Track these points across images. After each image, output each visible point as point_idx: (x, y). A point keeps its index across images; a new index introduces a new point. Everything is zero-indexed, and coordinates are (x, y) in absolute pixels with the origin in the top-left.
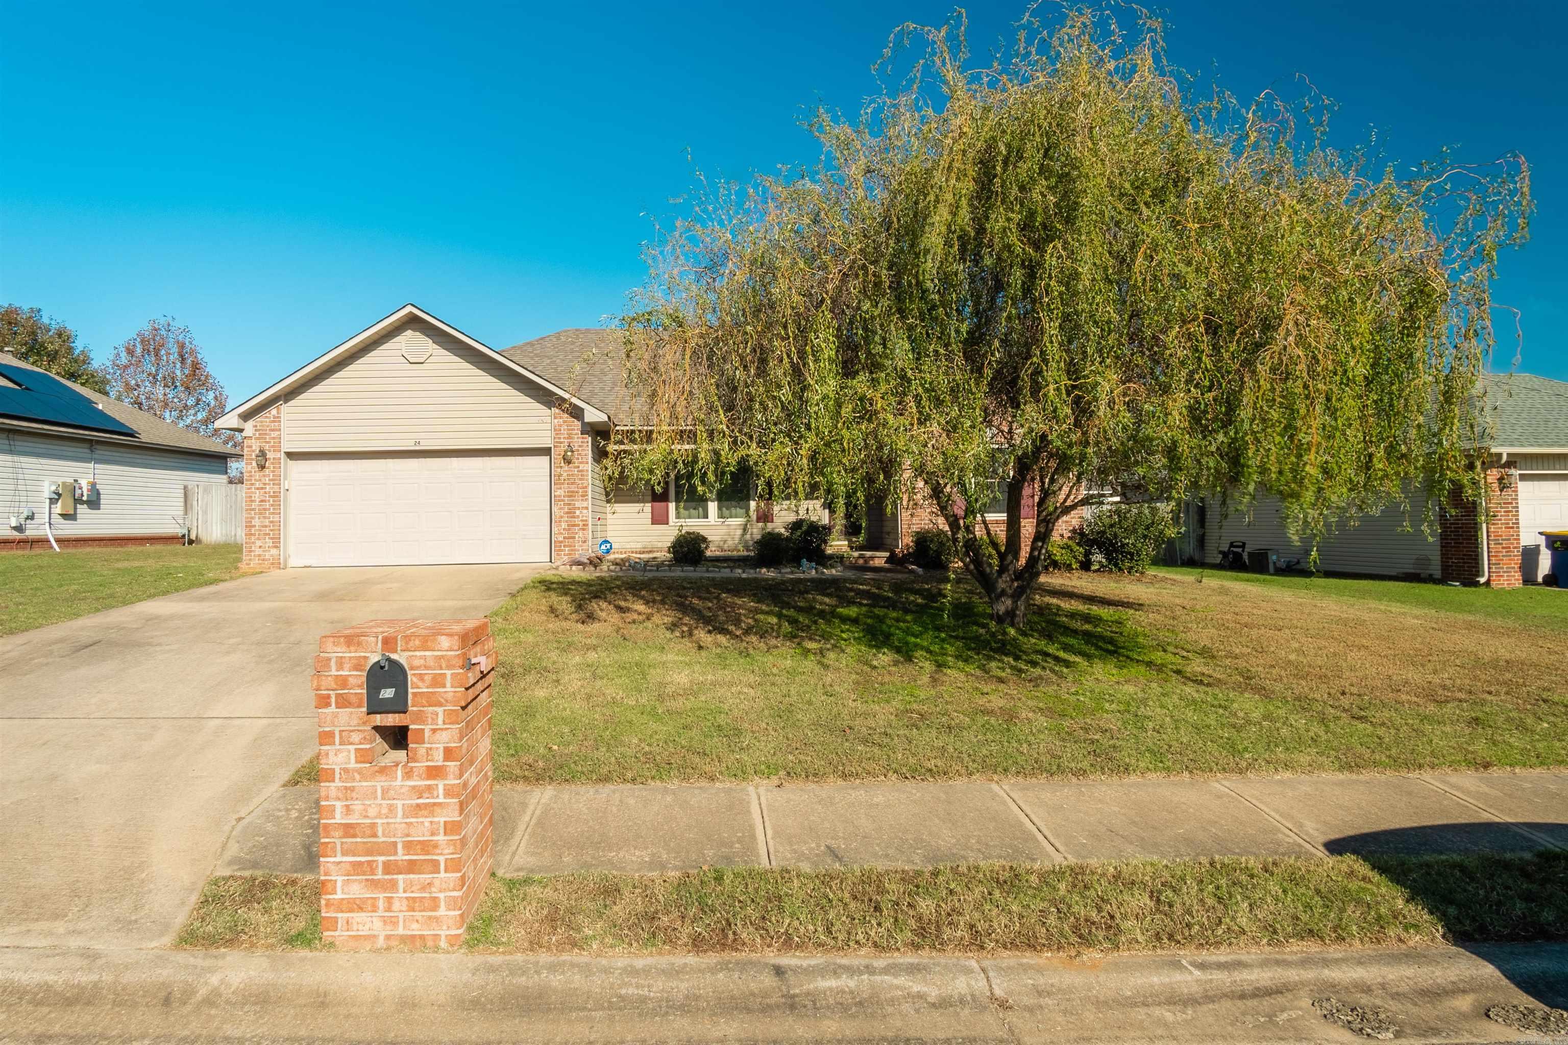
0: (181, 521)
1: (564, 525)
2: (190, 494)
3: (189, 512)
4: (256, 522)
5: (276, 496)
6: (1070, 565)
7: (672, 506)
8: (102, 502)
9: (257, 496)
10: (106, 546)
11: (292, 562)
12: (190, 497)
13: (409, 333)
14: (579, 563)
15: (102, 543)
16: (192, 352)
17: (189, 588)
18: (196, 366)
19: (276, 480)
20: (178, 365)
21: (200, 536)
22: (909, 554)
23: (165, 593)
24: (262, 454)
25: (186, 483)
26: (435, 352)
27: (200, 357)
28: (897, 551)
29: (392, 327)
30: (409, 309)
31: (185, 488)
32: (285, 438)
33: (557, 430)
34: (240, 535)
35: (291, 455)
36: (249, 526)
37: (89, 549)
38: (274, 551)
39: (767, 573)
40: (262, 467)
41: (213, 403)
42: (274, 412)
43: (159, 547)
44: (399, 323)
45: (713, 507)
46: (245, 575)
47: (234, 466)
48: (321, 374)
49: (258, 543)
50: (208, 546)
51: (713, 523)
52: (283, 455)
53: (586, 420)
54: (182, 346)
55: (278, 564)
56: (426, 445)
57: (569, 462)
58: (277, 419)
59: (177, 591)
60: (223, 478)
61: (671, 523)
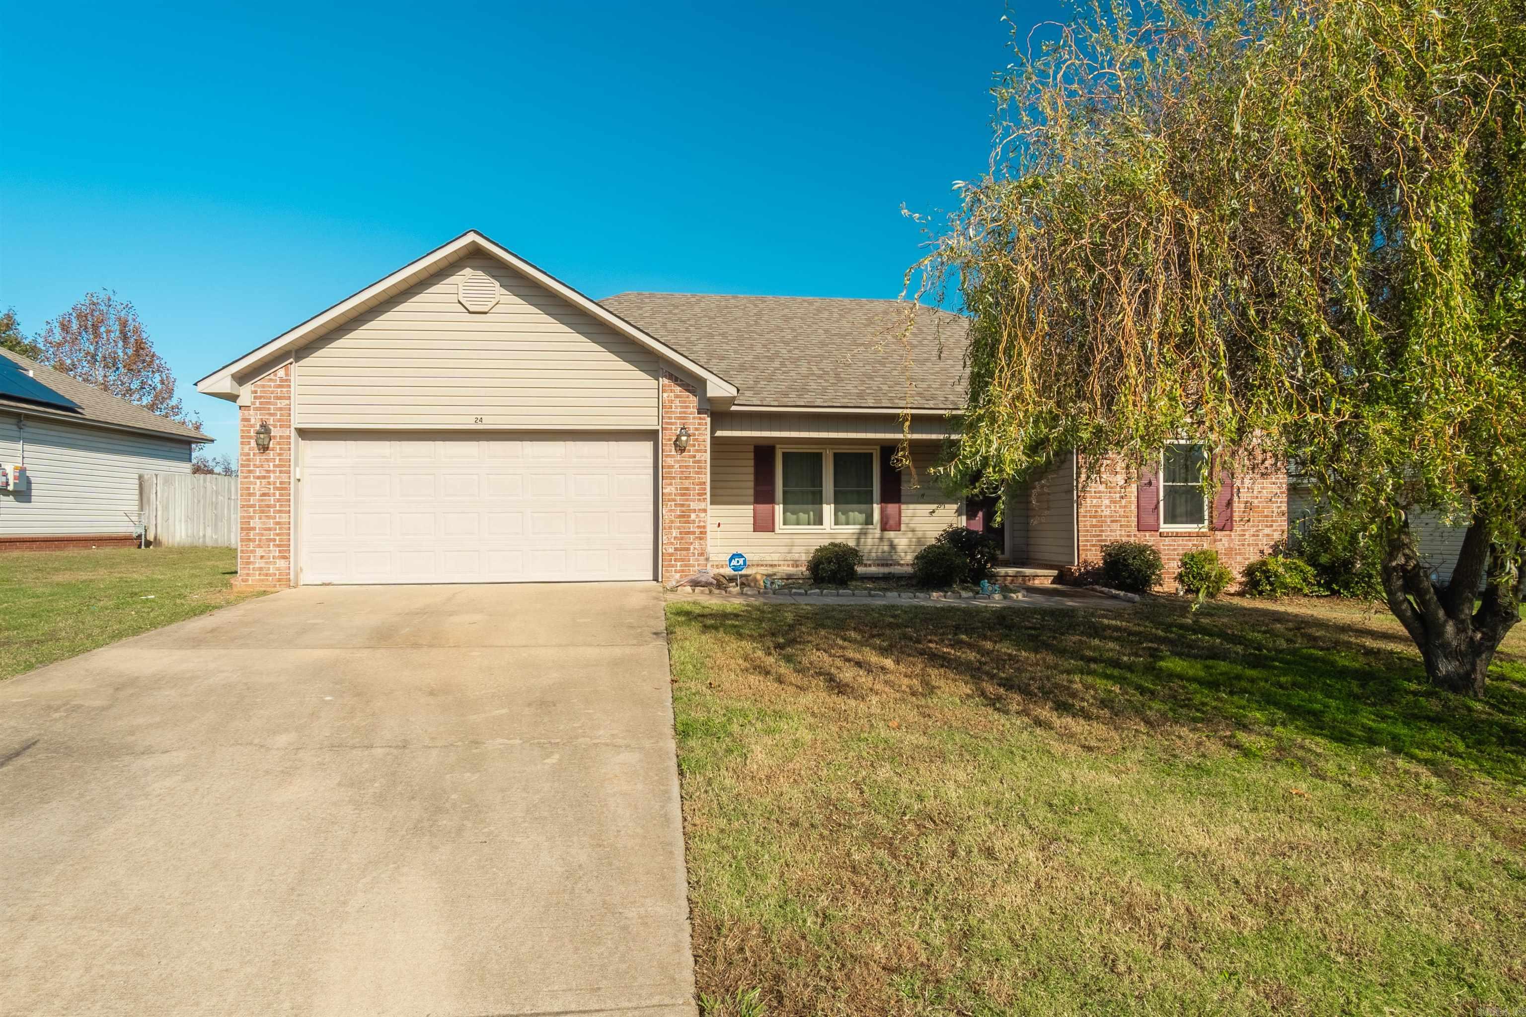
0: (135, 518)
1: (675, 533)
2: (146, 485)
3: (146, 507)
4: (256, 523)
5: (284, 488)
6: (1301, 590)
7: (779, 509)
8: (34, 492)
9: (257, 487)
10: (40, 549)
11: (305, 578)
12: (146, 490)
13: (468, 271)
14: (695, 584)
15: (34, 545)
16: (136, 331)
17: (170, 622)
18: (140, 346)
19: (285, 467)
20: (121, 344)
21: (160, 537)
22: (1088, 572)
23: (136, 631)
24: (265, 429)
25: (141, 472)
26: (503, 299)
27: (144, 336)
28: (1074, 568)
29: (446, 263)
30: (471, 237)
31: (141, 477)
32: (295, 410)
33: (663, 407)
34: (234, 539)
35: (305, 434)
36: (246, 528)
37: (16, 554)
38: (281, 563)
39: (937, 599)
40: (264, 448)
41: (159, 386)
42: (281, 373)
43: (108, 550)
44: (456, 257)
45: (828, 510)
46: (242, 598)
47: (199, 453)
48: (346, 323)
49: (260, 552)
50: (171, 550)
51: (828, 531)
52: (293, 434)
53: (709, 395)
54: (124, 324)
55: (286, 581)
56: (489, 423)
57: (683, 450)
58: (285, 383)
59: (154, 625)
60: (186, 467)
61: (777, 530)
